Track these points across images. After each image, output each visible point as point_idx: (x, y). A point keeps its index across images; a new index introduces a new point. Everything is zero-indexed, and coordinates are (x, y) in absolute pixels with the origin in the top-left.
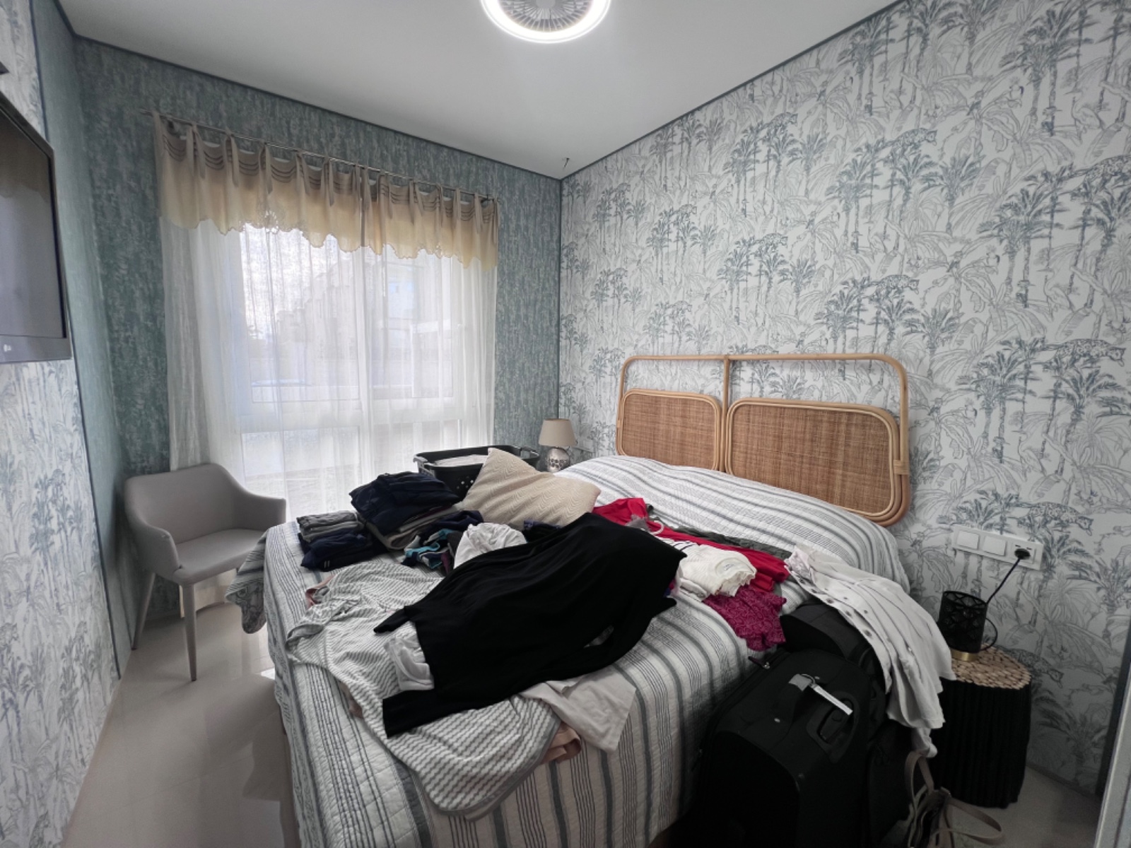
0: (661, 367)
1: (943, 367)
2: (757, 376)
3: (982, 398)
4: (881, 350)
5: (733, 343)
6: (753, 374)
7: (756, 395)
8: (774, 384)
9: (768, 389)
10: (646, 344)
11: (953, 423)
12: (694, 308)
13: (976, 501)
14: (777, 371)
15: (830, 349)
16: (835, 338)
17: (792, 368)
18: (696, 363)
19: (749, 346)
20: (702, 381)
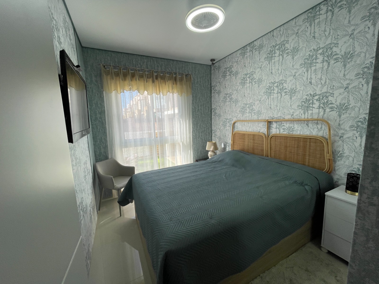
0: (245, 124)
1: (344, 122)
2: (278, 126)
3: (359, 133)
4: (321, 117)
5: (269, 116)
6: (277, 126)
7: (278, 132)
8: (284, 129)
9: (282, 131)
10: (240, 116)
11: (349, 141)
12: (256, 105)
13: (358, 168)
14: (285, 125)
15: (303, 117)
16: (305, 113)
17: (290, 124)
18: (257, 122)
19: (275, 117)
20: (259, 128)
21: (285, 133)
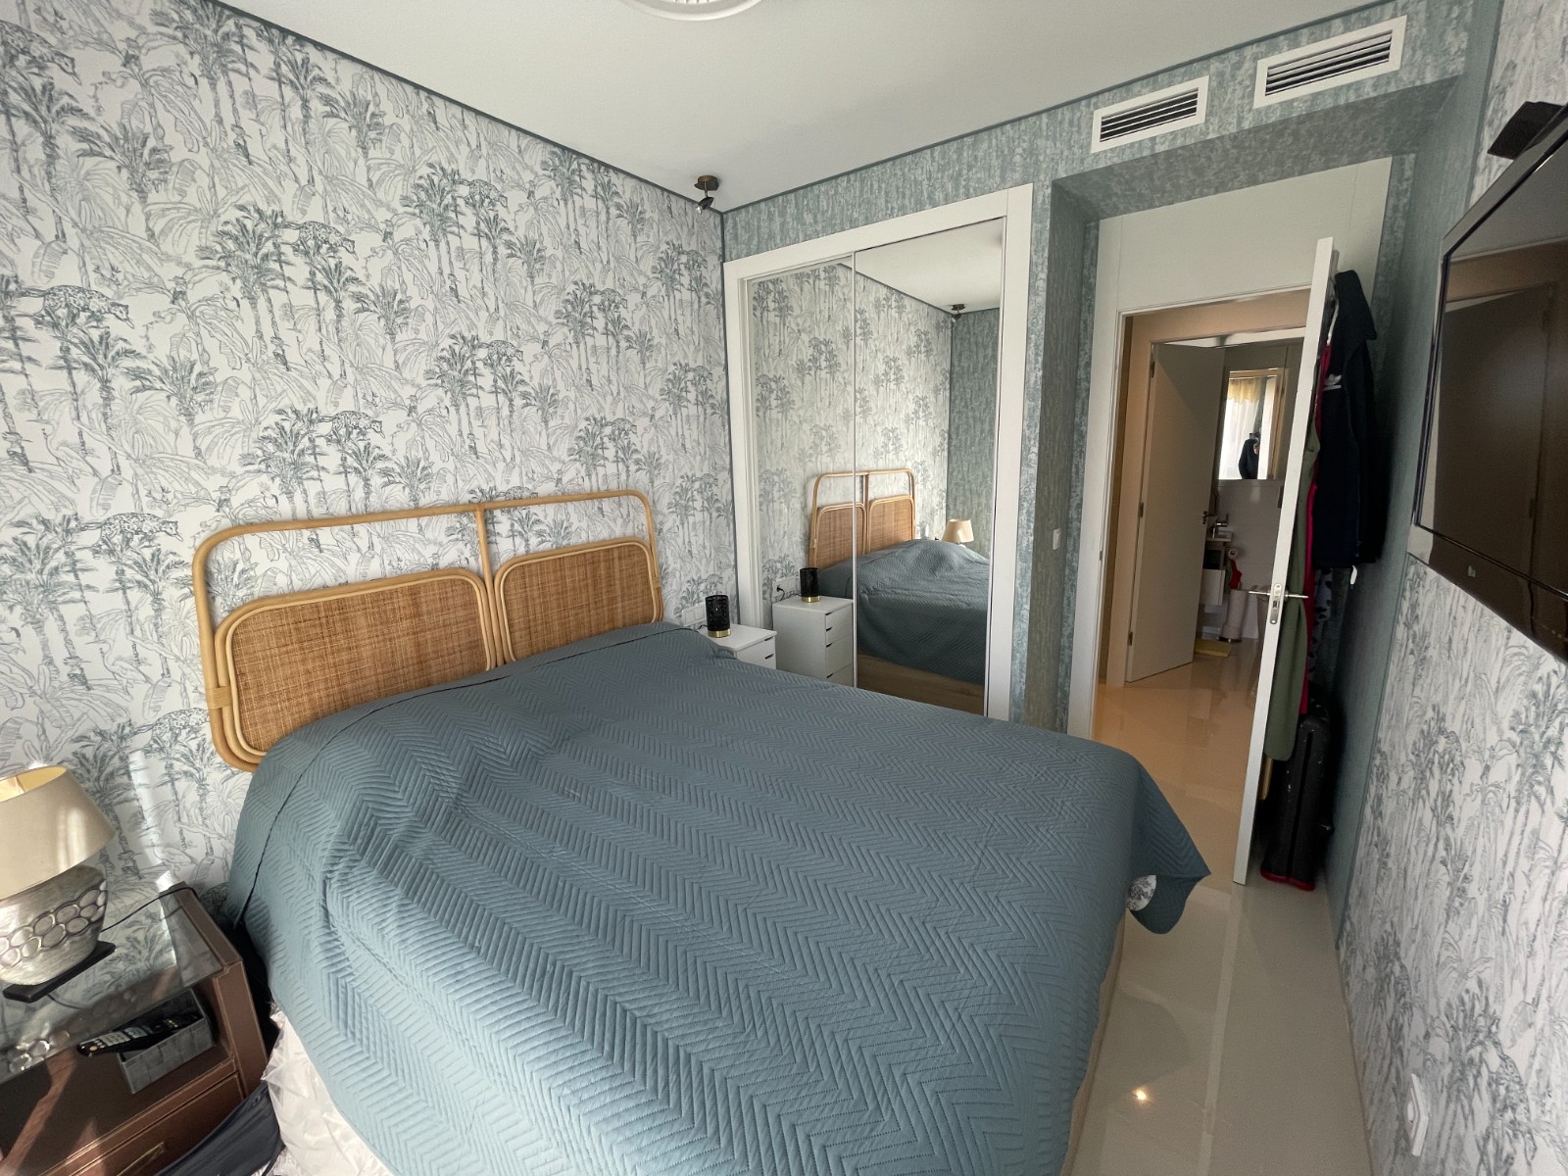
2: (517, 527)
6: (512, 526)
8: (540, 534)
9: (534, 541)
19: (500, 489)
20: (432, 549)
21: (547, 546)
